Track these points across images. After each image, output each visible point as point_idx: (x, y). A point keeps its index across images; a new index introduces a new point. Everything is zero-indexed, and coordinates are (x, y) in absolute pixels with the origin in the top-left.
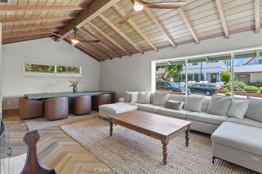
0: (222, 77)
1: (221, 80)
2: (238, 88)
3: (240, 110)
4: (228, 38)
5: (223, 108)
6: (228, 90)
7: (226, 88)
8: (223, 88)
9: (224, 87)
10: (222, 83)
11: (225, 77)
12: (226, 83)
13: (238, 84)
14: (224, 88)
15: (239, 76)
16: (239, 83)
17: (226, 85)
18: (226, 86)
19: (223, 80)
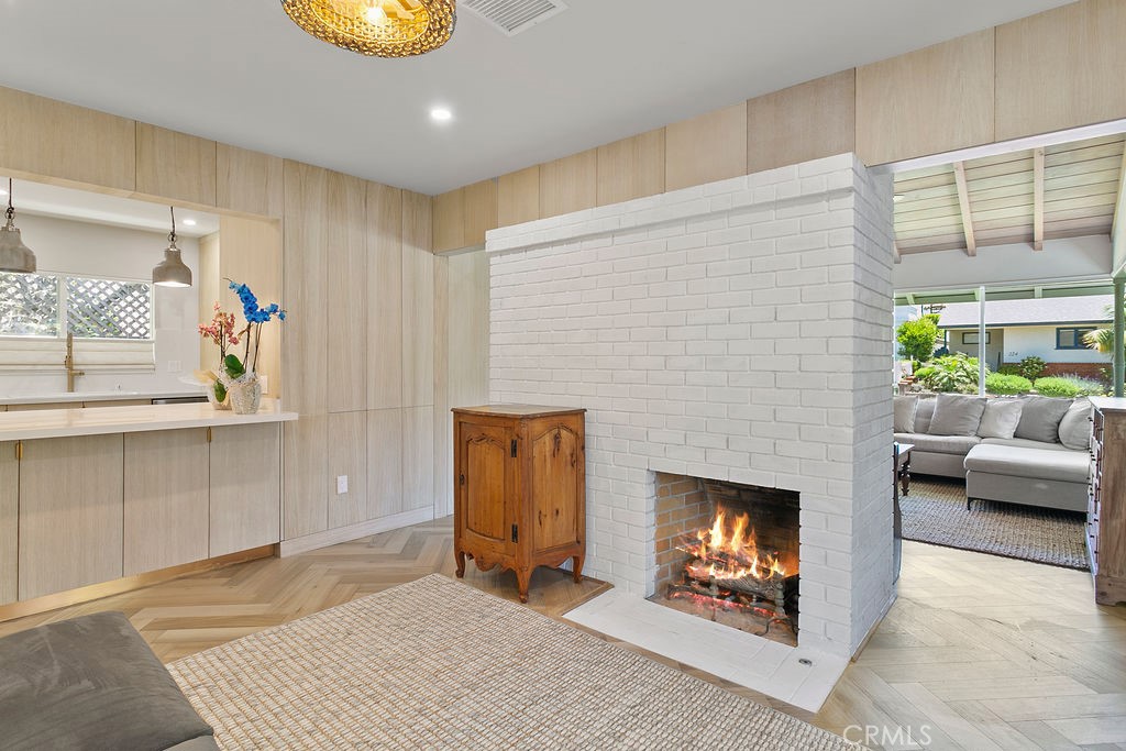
0: (906, 344)
1: (901, 353)
2: (963, 382)
3: (1006, 421)
4: (974, 255)
5: (969, 420)
6: (928, 392)
7: (921, 383)
8: (910, 384)
9: (915, 381)
10: (908, 364)
11: (915, 343)
12: (919, 366)
13: (962, 367)
14: (913, 385)
15: (964, 337)
16: (967, 366)
17: (920, 371)
18: (921, 377)
19: (906, 354)
